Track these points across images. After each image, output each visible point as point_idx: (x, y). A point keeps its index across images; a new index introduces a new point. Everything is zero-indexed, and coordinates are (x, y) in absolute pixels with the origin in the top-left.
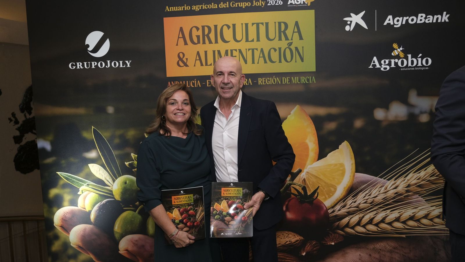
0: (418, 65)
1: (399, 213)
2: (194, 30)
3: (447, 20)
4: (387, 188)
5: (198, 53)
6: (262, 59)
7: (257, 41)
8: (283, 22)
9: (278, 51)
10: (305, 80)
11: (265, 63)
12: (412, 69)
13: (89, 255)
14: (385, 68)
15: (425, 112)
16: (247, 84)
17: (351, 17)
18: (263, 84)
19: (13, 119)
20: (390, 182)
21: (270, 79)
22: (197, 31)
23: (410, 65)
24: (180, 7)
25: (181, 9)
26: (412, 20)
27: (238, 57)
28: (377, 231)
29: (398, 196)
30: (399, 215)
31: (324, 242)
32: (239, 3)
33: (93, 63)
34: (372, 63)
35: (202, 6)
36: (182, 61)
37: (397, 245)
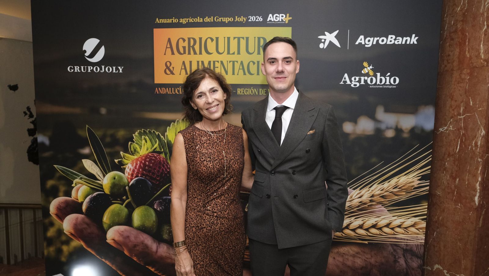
0: (386, 83)
1: (362, 220)
2: (181, 41)
4: (352, 196)
5: (184, 63)
6: (241, 71)
7: (238, 54)
8: (262, 37)
9: (256, 65)
11: (244, 75)
12: (380, 87)
14: (355, 85)
15: (391, 128)
17: (325, 35)
18: (242, 94)
19: (28, 113)
20: (355, 192)
21: (248, 90)
22: (184, 42)
23: (378, 83)
24: (169, 20)
25: (169, 21)
26: (382, 41)
27: (219, 68)
28: (341, 236)
29: (362, 205)
30: (363, 223)
33: (89, 67)
34: (343, 80)
35: (189, 20)
36: (169, 69)
37: (359, 251)
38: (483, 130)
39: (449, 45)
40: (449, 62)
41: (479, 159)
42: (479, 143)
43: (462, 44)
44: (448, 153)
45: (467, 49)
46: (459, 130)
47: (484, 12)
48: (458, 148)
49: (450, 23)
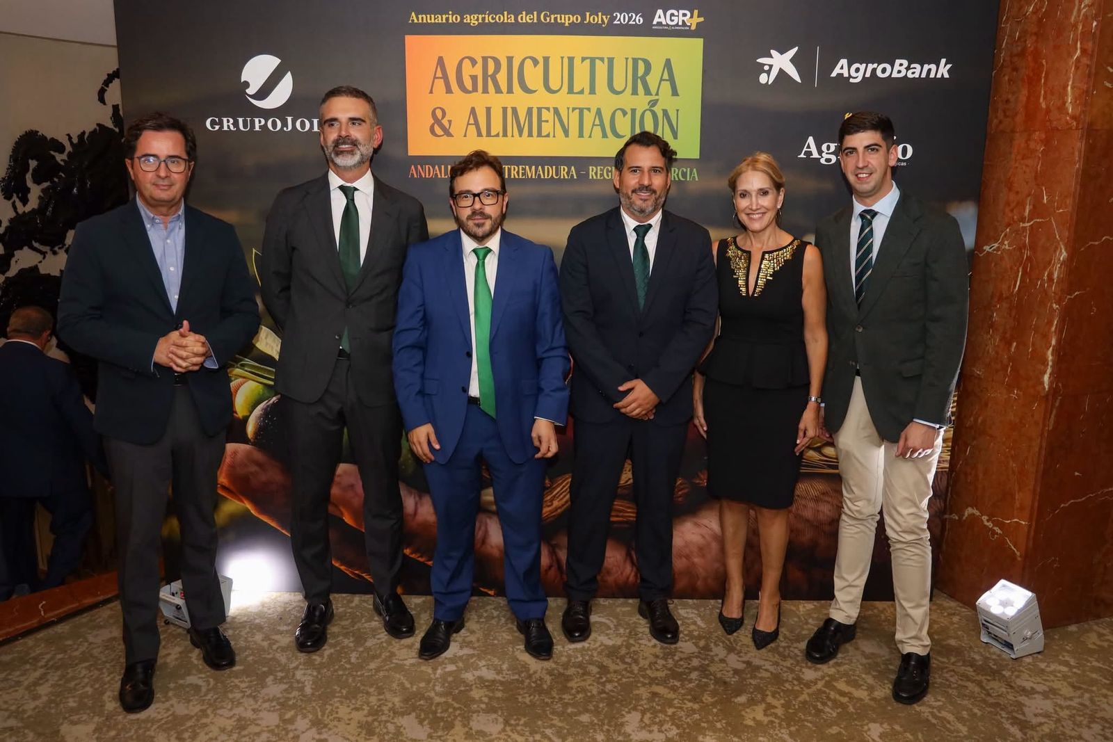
2: (467, 63)
3: (946, 76)
5: (473, 111)
6: (598, 130)
7: (590, 93)
8: (640, 59)
9: (629, 116)
10: (678, 175)
11: (603, 137)
13: (243, 504)
14: (828, 160)
16: (566, 177)
17: (771, 56)
18: (599, 177)
22: (473, 66)
24: (440, 16)
25: (441, 19)
26: (883, 70)
27: (551, 123)
31: (698, 482)
32: (559, 16)
33: (257, 120)
34: (805, 149)
35: (485, 17)
36: (439, 125)
37: (829, 489)
38: (1063, 250)
39: (1010, 80)
40: (1007, 114)
41: (1054, 305)
42: (1056, 276)
43: (1033, 81)
44: (998, 295)
45: (1043, 92)
46: (1020, 249)
47: (1078, 22)
48: (1018, 283)
49: (1011, 36)
